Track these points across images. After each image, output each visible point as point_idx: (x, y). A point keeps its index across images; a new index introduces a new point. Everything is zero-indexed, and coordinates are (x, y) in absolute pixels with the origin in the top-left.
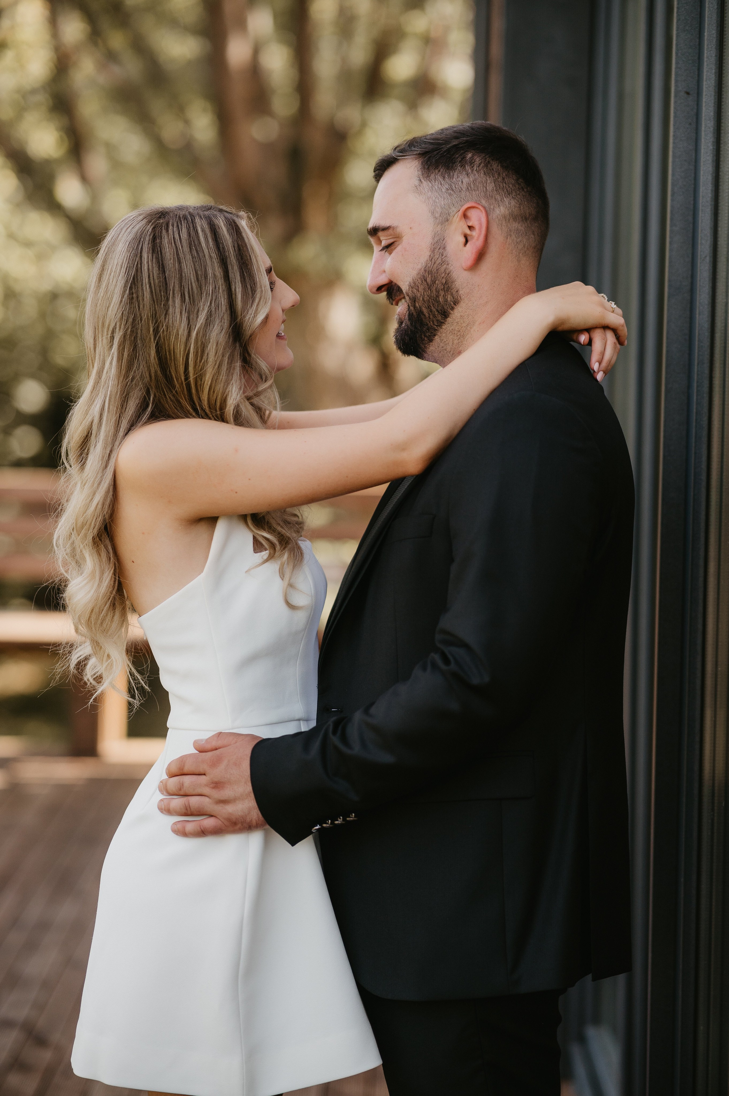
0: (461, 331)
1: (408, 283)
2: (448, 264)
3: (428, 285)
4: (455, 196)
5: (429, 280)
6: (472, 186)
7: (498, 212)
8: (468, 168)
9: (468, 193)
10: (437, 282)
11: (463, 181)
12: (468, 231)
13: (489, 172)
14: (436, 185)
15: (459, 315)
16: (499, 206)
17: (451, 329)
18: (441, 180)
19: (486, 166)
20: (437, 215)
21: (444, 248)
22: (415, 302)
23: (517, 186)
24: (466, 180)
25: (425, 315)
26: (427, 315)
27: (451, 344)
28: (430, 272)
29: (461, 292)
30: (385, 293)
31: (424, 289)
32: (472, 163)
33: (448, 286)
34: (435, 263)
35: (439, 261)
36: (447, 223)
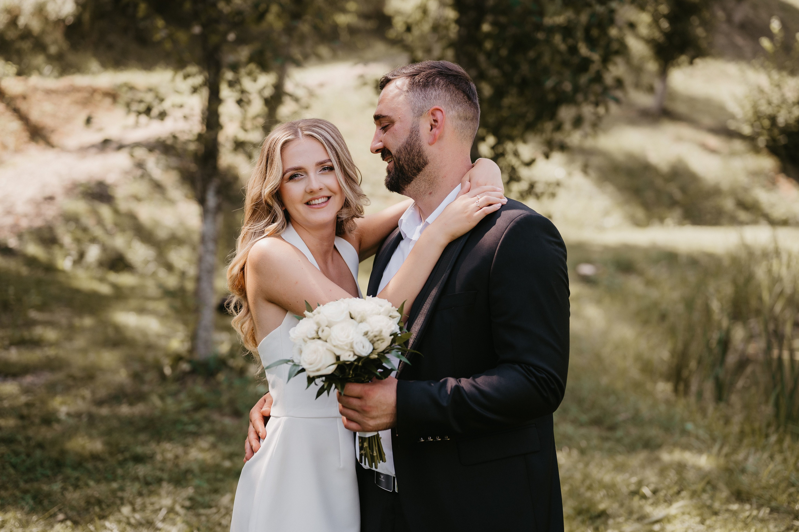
0: (431, 181)
1: (396, 150)
2: (420, 141)
3: (408, 151)
4: (427, 101)
5: (409, 149)
6: (438, 97)
7: (451, 114)
8: (436, 86)
9: (435, 101)
10: (413, 151)
11: (433, 93)
12: (433, 123)
13: (448, 90)
14: (417, 94)
15: (428, 171)
16: (452, 110)
17: (423, 178)
18: (420, 91)
19: (446, 86)
20: (416, 112)
21: (418, 131)
22: (399, 160)
23: (463, 100)
24: (434, 93)
25: (405, 169)
26: (407, 169)
27: (423, 187)
28: (410, 145)
29: (428, 158)
30: (380, 154)
31: (406, 154)
32: (438, 84)
33: (420, 154)
34: (412, 139)
35: (415, 139)
36: (421, 117)
